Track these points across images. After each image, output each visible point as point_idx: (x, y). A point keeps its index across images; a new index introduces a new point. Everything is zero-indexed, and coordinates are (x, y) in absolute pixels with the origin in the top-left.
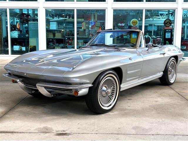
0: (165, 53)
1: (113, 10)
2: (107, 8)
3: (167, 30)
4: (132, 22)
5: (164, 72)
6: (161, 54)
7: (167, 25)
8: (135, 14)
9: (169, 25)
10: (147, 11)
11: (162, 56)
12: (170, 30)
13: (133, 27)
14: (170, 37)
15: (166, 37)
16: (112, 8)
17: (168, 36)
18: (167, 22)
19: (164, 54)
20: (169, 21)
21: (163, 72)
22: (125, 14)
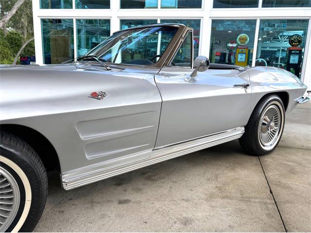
0: (248, 85)
1: (211, 21)
2: (203, 17)
3: (293, 52)
4: (240, 38)
5: (246, 127)
6: (236, 86)
7: (294, 43)
8: (249, 30)
9: (298, 43)
10: (263, 21)
11: (241, 91)
12: (298, 52)
13: (241, 46)
14: (296, 62)
15: (291, 62)
16: (210, 17)
17: (294, 59)
18: (295, 39)
19: (246, 86)
20: (298, 37)
21: (243, 128)
22: (236, 29)
